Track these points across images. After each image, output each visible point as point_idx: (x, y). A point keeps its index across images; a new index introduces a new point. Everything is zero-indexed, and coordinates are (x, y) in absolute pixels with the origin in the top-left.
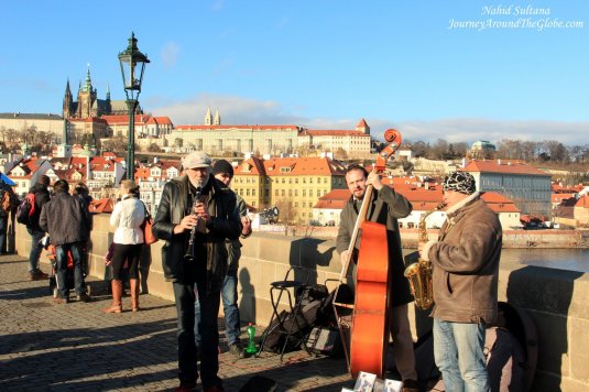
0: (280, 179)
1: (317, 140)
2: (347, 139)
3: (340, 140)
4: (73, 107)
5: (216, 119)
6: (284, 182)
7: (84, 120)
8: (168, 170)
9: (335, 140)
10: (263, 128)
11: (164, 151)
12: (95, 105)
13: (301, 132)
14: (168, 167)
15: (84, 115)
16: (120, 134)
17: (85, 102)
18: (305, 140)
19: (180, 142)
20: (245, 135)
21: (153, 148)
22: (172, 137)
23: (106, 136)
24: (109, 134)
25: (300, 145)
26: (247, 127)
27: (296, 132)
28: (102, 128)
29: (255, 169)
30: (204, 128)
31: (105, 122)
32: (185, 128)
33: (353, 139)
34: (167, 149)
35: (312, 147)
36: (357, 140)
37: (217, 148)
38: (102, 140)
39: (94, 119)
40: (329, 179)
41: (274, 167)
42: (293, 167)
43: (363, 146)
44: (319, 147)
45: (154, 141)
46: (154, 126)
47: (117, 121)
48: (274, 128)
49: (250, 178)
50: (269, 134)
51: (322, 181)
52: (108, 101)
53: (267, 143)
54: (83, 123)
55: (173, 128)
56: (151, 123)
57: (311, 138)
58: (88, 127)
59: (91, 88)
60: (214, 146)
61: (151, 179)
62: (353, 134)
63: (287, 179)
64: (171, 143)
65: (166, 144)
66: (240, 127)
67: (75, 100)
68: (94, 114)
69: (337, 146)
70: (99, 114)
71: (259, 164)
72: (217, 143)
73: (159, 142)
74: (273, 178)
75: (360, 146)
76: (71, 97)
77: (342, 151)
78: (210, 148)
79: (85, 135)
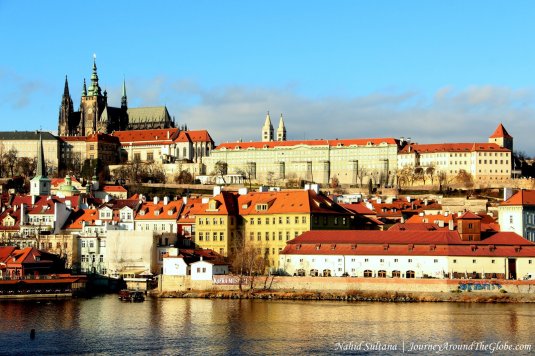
0: (256, 218)
1: (426, 159)
2: (473, 157)
3: (463, 159)
4: (72, 119)
5: (279, 131)
6: (259, 223)
7: (87, 139)
8: (121, 211)
9: (454, 159)
10: (344, 144)
11: (198, 182)
12: (105, 115)
13: (402, 147)
14: (121, 207)
15: (89, 130)
16: (137, 158)
17: (90, 111)
18: (409, 159)
19: (223, 168)
20: (318, 155)
21: (184, 177)
22: (211, 161)
23: (117, 163)
24: (122, 158)
25: (401, 168)
26: (322, 142)
27: (394, 148)
28: (111, 149)
29: (223, 207)
30: (258, 145)
31: (116, 140)
32: (230, 147)
33: (483, 158)
34: (204, 179)
35: (419, 170)
36: (488, 158)
37: (277, 175)
38: (112, 167)
39: (101, 138)
40: (308, 217)
41: (249, 204)
42: (271, 203)
43: (499, 167)
44: (431, 170)
45: (185, 167)
46: (187, 145)
47: (133, 139)
48: (361, 143)
49: (218, 218)
50: (353, 152)
51: (300, 219)
52: (124, 108)
53: (351, 166)
54: (84, 144)
55: (214, 147)
56: (183, 140)
57: (418, 156)
58: (92, 148)
59: (99, 90)
60: (271, 173)
61: (98, 222)
62: (482, 148)
63: (263, 219)
64: (210, 169)
65: (203, 172)
66: (310, 143)
67: (76, 108)
68: (103, 130)
69: (458, 168)
70: (109, 129)
71: (230, 201)
72: (276, 169)
73: (193, 169)
74: (247, 218)
75: (494, 167)
76: (71, 103)
77: (465, 177)
78: (265, 176)
79: (87, 161)
